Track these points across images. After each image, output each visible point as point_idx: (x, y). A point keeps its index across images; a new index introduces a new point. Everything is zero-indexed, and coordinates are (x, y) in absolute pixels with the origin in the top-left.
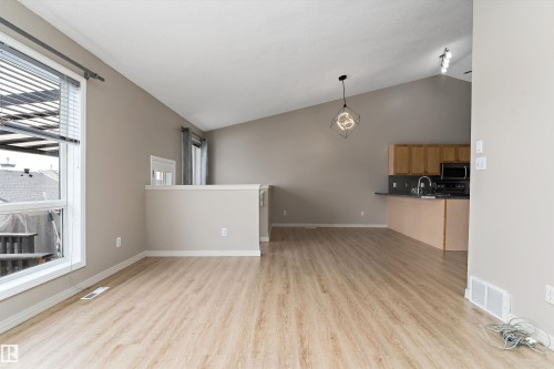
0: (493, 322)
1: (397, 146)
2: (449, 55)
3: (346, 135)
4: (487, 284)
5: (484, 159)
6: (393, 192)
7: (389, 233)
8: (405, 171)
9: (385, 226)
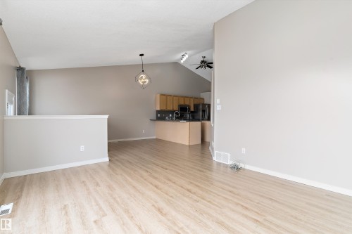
0: (226, 166)
1: (162, 95)
2: (187, 56)
3: (143, 87)
4: (222, 153)
5: (220, 106)
6: (158, 119)
7: (158, 140)
8: (164, 108)
9: (155, 137)
